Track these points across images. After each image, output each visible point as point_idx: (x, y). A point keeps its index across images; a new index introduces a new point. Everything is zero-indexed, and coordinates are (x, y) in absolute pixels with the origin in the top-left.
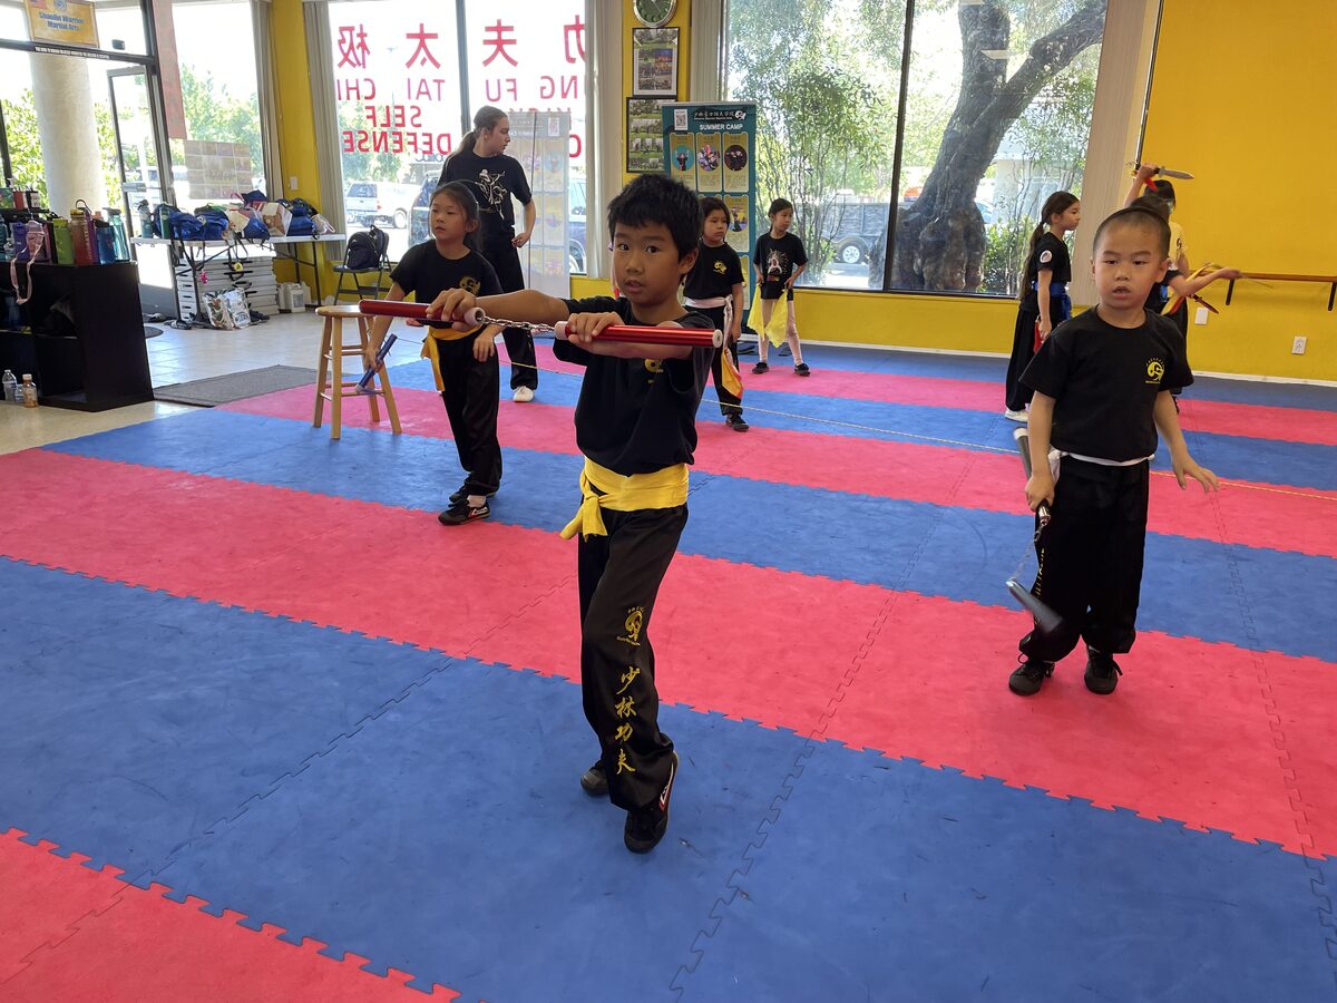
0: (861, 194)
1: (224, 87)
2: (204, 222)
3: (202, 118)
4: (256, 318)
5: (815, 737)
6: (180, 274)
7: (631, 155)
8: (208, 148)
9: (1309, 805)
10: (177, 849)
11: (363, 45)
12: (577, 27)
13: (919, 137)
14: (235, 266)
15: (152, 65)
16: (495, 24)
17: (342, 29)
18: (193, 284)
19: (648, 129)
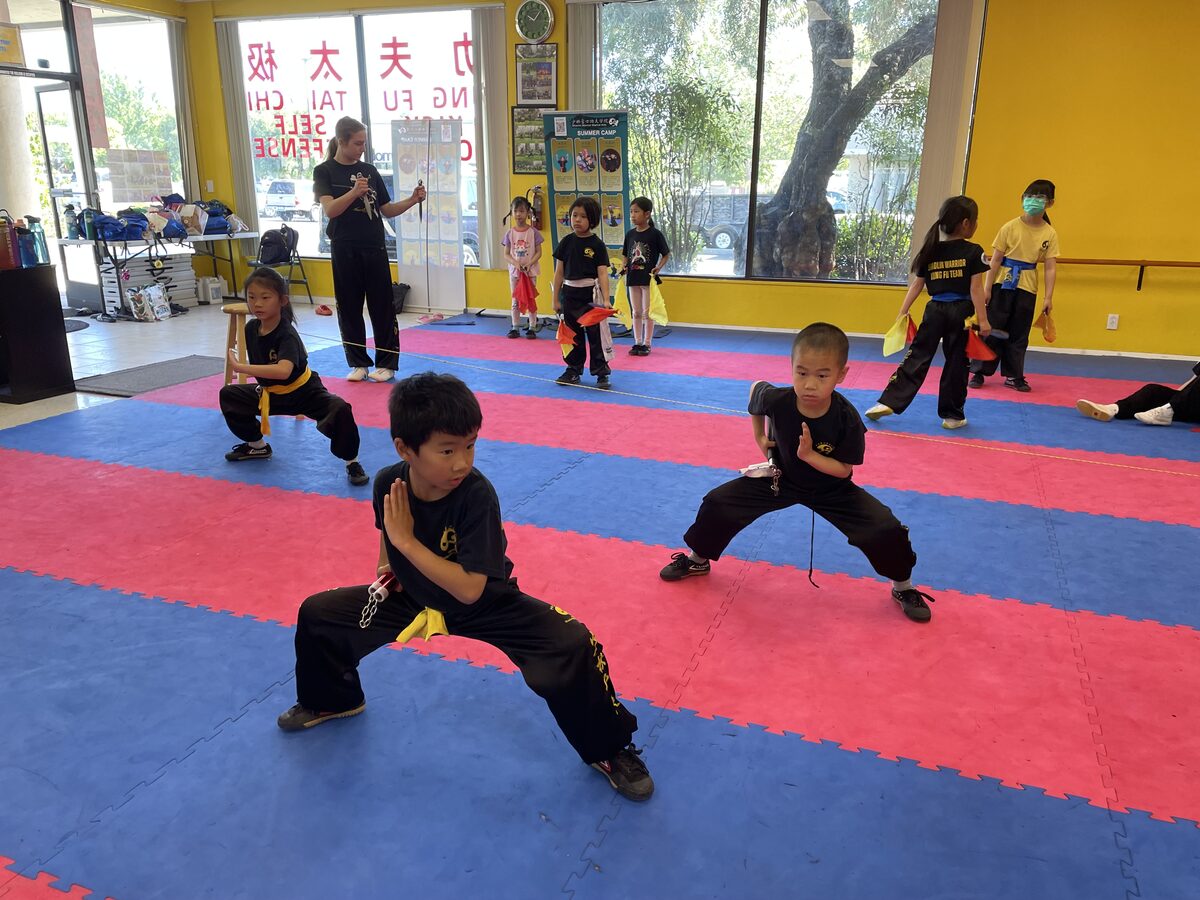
0: (733, 185)
1: (154, 95)
2: (126, 224)
3: (134, 123)
4: (177, 310)
5: (670, 707)
6: (105, 272)
7: (516, 158)
8: (130, 155)
9: (1113, 760)
10: (64, 838)
11: (271, 61)
12: (465, 43)
13: (782, 134)
14: (155, 263)
15: (75, 81)
16: (391, 41)
17: (252, 46)
18: (116, 280)
19: (531, 135)
